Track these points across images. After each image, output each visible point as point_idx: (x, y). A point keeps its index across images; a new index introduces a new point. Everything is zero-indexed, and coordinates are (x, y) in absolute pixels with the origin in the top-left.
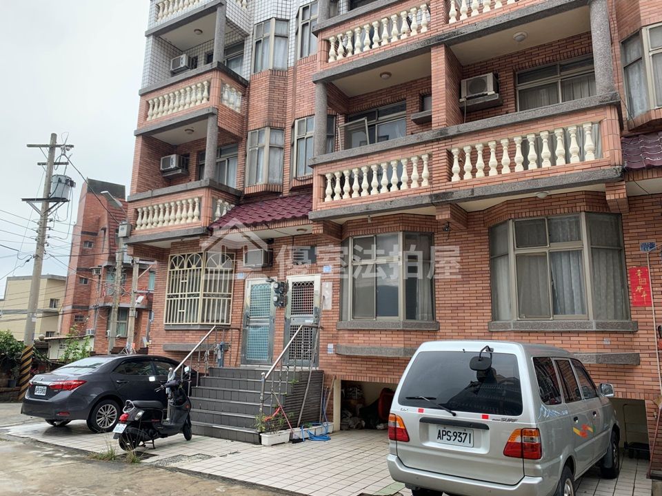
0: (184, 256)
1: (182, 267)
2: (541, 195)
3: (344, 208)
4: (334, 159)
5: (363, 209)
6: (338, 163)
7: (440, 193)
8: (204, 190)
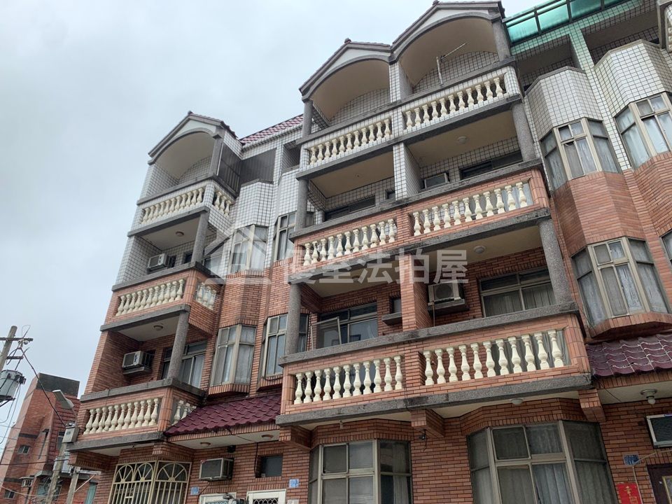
0: (133, 466)
1: (129, 479)
2: (516, 402)
3: (315, 412)
4: (305, 358)
5: (335, 414)
6: (309, 363)
7: (414, 398)
8: (166, 390)
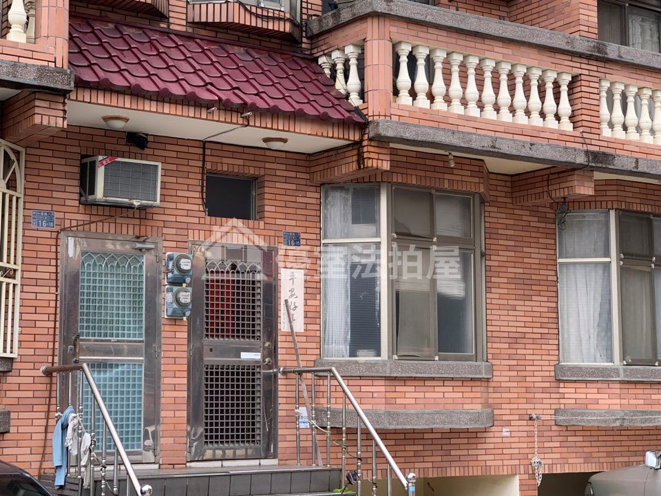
4: (429, 19)
6: (430, 30)
7: (599, 153)
